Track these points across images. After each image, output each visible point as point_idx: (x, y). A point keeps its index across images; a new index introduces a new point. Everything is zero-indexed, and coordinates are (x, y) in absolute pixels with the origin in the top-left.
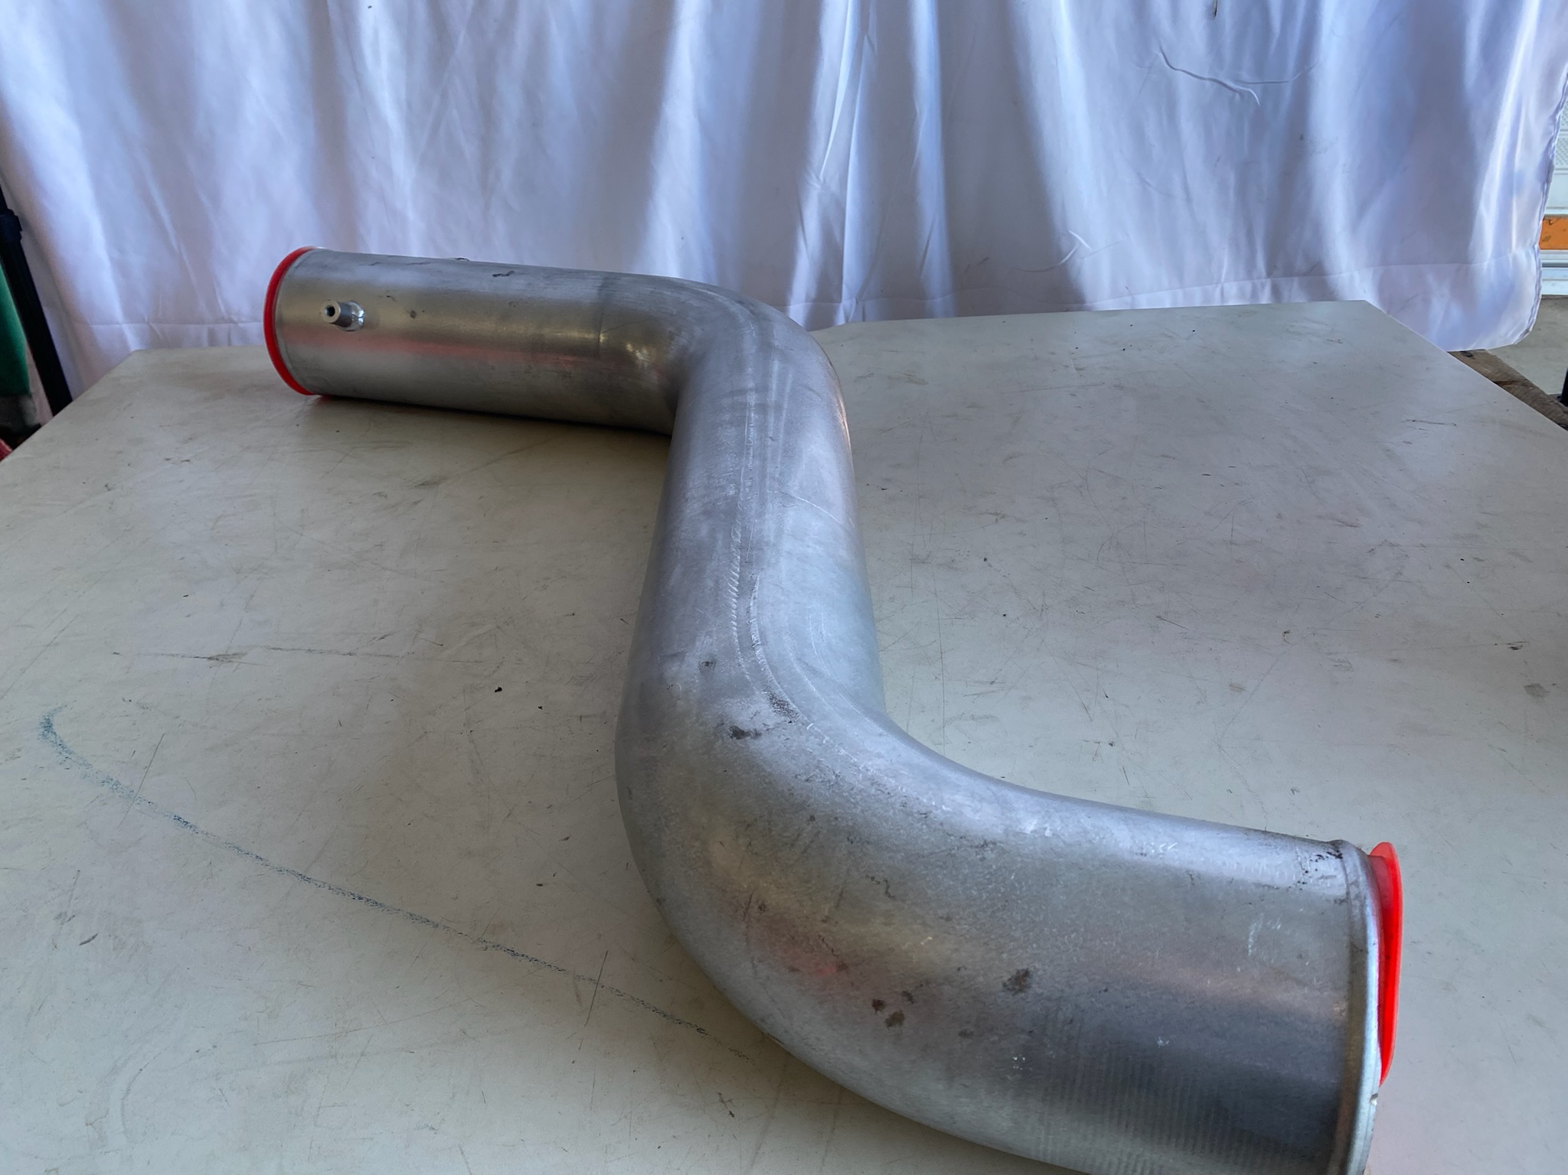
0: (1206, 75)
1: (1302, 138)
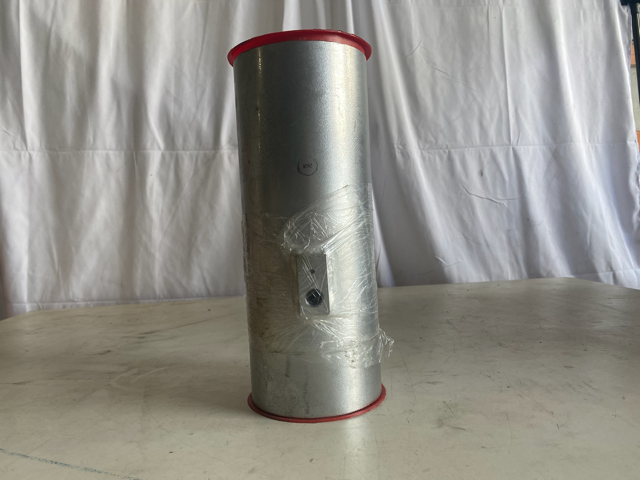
0: (484, 197)
1: (528, 220)
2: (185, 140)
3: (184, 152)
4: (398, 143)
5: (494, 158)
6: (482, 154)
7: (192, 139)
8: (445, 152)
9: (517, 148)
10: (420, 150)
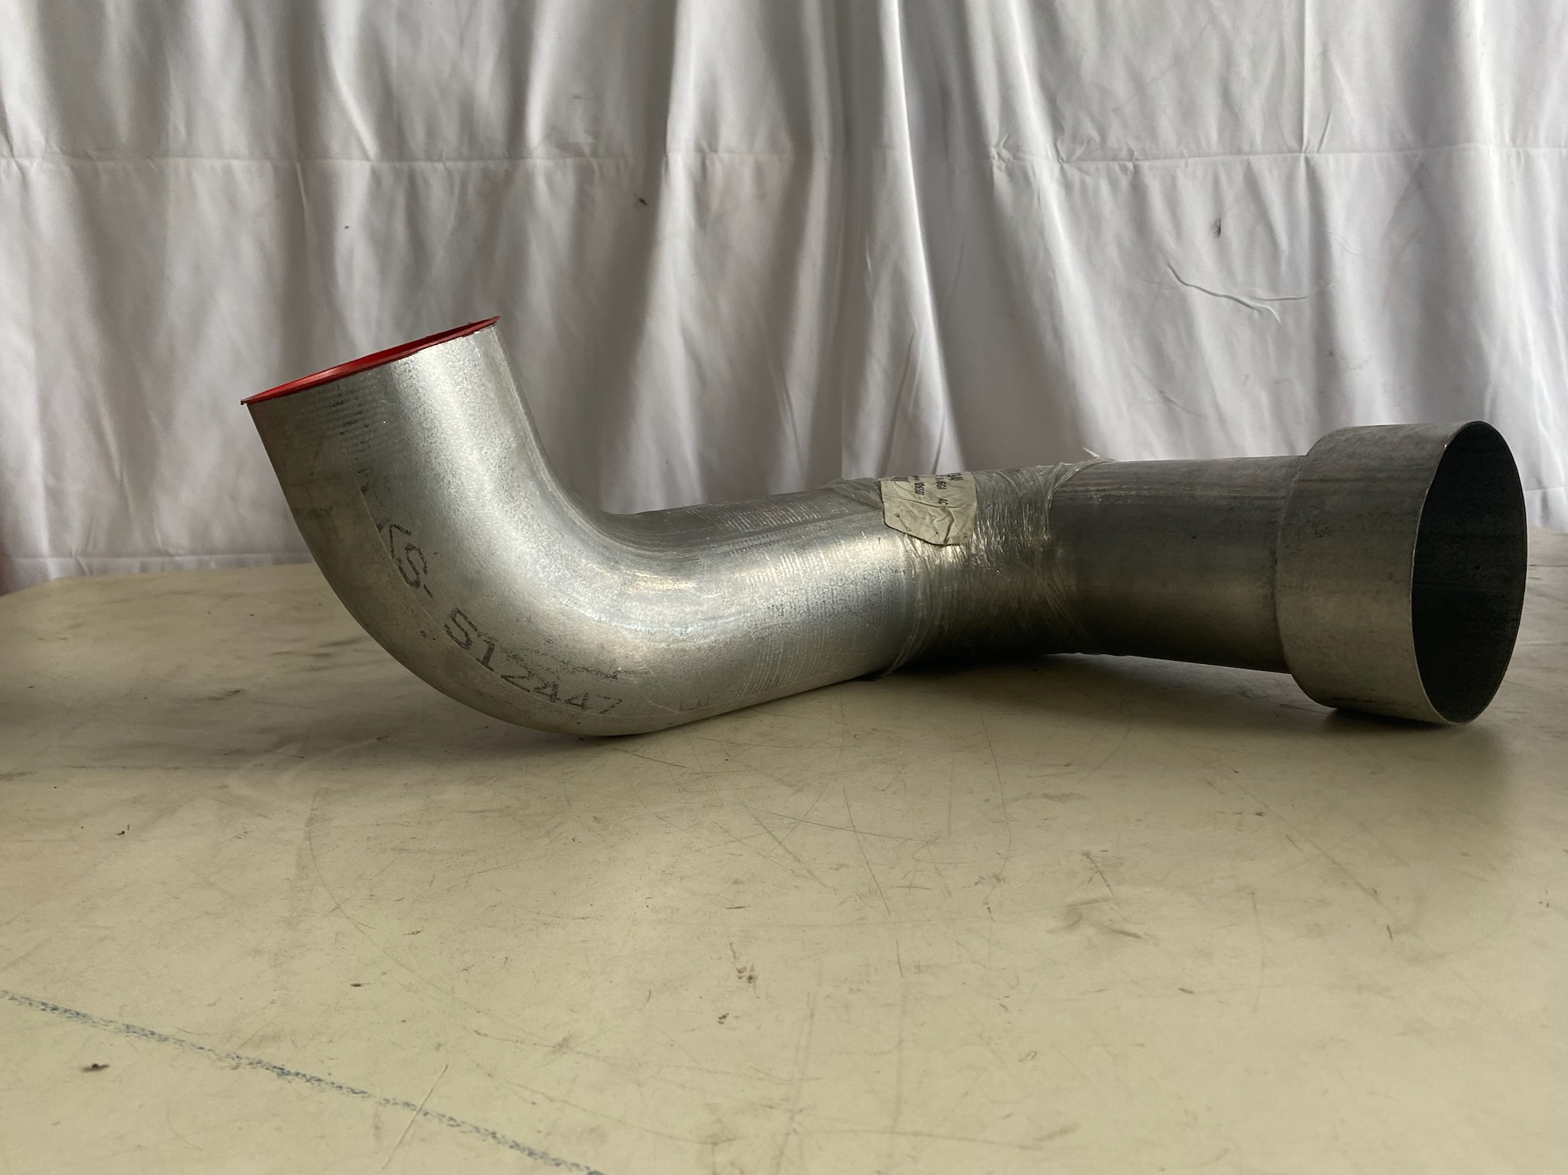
0: (1222, 292)
1: (1332, 354)
2: (432, 132)
3: (429, 164)
4: (999, 142)
5: (1252, 186)
6: (1223, 178)
7: (450, 131)
8: (1124, 169)
9: (1318, 159)
10: (1059, 162)
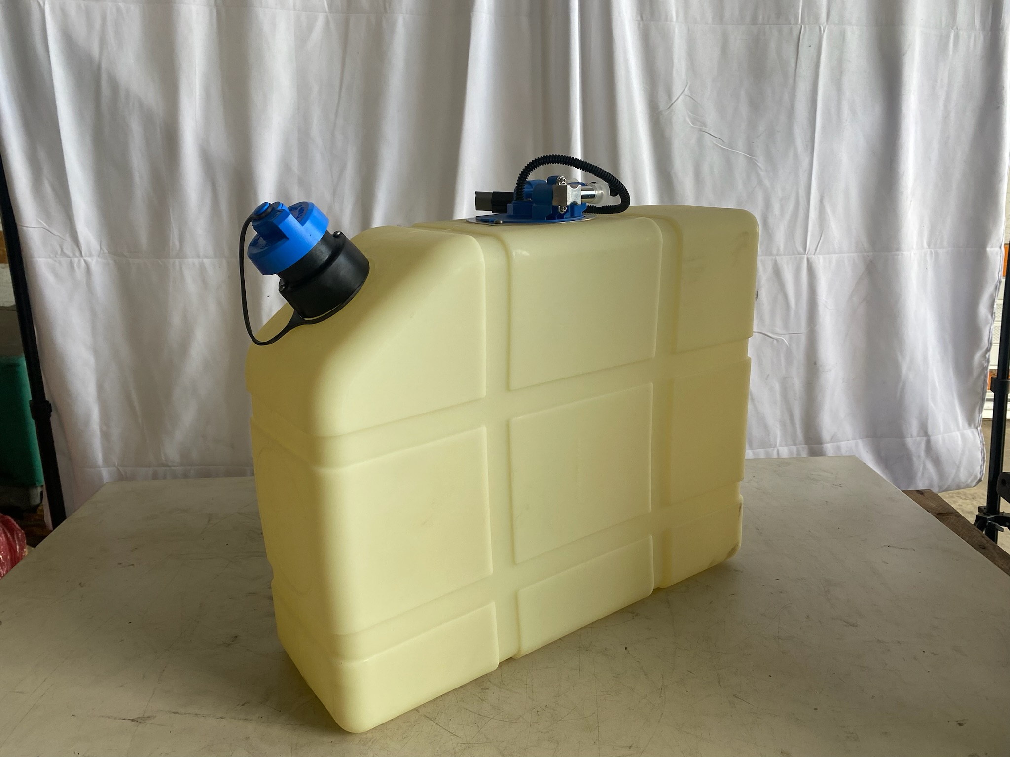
1: (815, 364)
5: (777, 273)
6: (761, 268)
9: (813, 258)
